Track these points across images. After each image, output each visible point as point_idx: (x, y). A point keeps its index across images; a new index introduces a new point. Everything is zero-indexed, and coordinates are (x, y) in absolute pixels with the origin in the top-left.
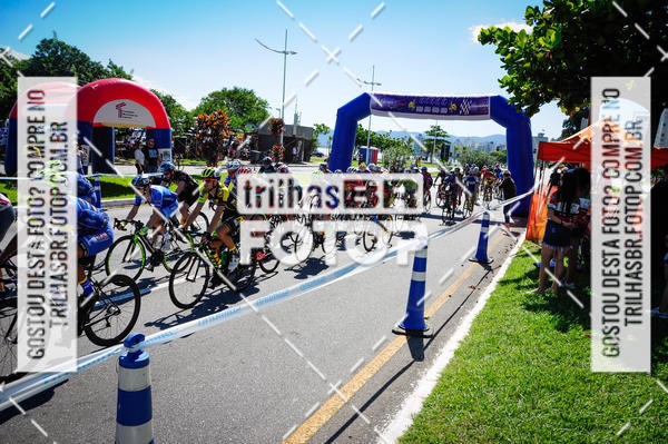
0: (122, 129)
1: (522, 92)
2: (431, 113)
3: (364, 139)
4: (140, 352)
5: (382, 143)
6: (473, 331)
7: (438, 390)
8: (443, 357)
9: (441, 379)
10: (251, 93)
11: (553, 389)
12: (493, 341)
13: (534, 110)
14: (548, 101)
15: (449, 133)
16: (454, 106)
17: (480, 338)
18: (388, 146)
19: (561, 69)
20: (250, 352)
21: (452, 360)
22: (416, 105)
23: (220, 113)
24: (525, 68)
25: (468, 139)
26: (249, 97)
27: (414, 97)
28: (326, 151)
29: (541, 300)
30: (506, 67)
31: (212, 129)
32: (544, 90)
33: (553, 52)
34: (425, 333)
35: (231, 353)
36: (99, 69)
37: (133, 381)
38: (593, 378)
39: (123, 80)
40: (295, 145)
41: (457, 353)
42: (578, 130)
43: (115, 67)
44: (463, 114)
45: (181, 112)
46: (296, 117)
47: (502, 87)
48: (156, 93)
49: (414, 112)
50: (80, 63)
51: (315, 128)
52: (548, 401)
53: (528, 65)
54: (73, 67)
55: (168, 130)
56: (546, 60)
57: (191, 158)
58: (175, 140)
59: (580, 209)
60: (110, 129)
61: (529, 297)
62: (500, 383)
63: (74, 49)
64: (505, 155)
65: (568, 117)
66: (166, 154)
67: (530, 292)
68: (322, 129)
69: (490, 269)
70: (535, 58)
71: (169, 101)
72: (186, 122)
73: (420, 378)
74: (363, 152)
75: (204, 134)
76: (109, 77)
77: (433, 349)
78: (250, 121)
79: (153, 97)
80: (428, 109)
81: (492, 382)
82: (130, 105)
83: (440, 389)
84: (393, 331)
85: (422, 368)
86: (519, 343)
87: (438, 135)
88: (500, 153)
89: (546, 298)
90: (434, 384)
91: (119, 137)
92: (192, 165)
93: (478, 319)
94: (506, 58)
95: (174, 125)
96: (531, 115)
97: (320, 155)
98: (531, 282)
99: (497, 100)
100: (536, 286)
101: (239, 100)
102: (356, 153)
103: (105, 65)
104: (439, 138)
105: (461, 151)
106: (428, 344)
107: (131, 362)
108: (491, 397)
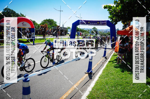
0: (23, 28)
1: (113, 19)
2: (93, 24)
3: (78, 30)
4: (27, 78)
5: (82, 31)
6: (103, 72)
7: (95, 86)
8: (96, 78)
9: (96, 83)
10: (53, 20)
11: (121, 85)
12: (107, 75)
13: (116, 23)
14: (119, 21)
15: (97, 29)
16: (98, 23)
17: (104, 74)
18: (84, 32)
19: (122, 14)
20: (53, 78)
21: (98, 79)
22: (90, 22)
23: (46, 25)
24: (114, 14)
25: (102, 30)
26: (52, 21)
27: (89, 21)
28: (70, 33)
29: (118, 66)
30: (110, 14)
31: (44, 28)
32: (118, 19)
33: (120, 10)
34: (92, 73)
35: (49, 78)
36: (18, 15)
37: (26, 85)
38: (129, 82)
39: (24, 17)
40: (63, 32)
41: (99, 77)
42: (126, 28)
43: (22, 14)
44: (100, 24)
45: (37, 24)
46: (63, 25)
47: (109, 18)
48: (31, 20)
49: (90, 24)
50: (13, 13)
51: (67, 28)
52: (119, 88)
53: (115, 13)
54: (12, 14)
55: (34, 28)
56: (119, 12)
57: (39, 35)
58: (36, 31)
59: (126, 45)
60: (21, 28)
61: (115, 65)
62: (109, 84)
63: (12, 10)
64: (110, 33)
65: (124, 25)
66: (34, 34)
67: (116, 64)
68: (69, 28)
69: (107, 59)
70: (116, 12)
71: (34, 22)
72: (38, 27)
73: (91, 83)
74: (78, 33)
75: (42, 29)
76: (20, 16)
77: (94, 77)
78: (53, 26)
79: (30, 21)
80: (92, 23)
81: (107, 84)
82: (25, 23)
83: (96, 85)
84: (85, 73)
85: (92, 81)
86: (113, 75)
87: (95, 29)
88: (109, 33)
89: (119, 65)
90: (94, 84)
91: (23, 30)
92: (40, 36)
93: (104, 70)
94: (110, 12)
95: (35, 27)
96: (115, 24)
97: (68, 34)
98: (116, 61)
99: (108, 21)
100: (117, 62)
101: (50, 22)
102: (76, 33)
103: (19, 14)
104: (95, 30)
105: (100, 33)
106: (93, 75)
107: (25, 81)
108: (107, 87)
